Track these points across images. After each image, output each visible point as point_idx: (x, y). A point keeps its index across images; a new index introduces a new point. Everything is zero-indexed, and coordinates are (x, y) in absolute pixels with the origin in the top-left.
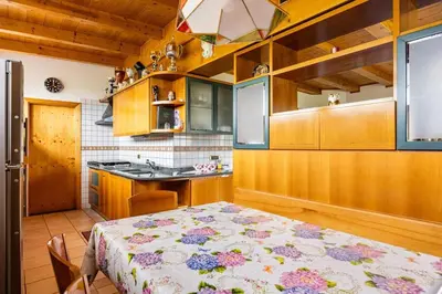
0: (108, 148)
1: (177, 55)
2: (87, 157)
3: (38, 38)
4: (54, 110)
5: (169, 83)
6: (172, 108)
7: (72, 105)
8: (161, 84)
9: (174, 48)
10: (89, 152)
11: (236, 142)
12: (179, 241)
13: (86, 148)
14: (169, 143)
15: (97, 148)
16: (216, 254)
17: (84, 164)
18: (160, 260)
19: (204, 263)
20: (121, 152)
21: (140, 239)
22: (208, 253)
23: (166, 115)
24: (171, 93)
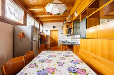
0: (63, 38)
1: (71, 17)
2: (59, 40)
3: (51, 20)
4: (54, 31)
5: (70, 24)
6: (71, 29)
7: (57, 30)
8: (68, 24)
9: (70, 16)
10: (59, 39)
11: (80, 37)
12: (70, 62)
13: (59, 38)
14: (71, 37)
15: (61, 38)
16: (78, 68)
17: (59, 41)
18: (62, 65)
19: (72, 70)
20: (65, 39)
21: (62, 58)
22: (76, 67)
23: (69, 31)
24: (70, 26)
